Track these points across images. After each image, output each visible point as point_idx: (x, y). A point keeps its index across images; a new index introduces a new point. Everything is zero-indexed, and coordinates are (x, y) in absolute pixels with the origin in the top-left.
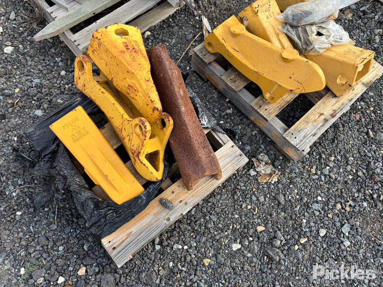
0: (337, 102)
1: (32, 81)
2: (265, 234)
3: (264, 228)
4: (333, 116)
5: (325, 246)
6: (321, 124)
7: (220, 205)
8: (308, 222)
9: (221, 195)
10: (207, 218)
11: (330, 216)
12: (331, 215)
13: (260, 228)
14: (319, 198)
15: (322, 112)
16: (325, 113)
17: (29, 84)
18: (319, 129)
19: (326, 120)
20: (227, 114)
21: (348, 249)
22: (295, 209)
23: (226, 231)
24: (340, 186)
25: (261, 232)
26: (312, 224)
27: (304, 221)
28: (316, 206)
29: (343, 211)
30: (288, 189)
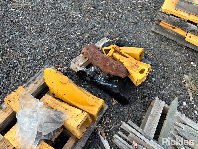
4: (29, 83)
8: (43, 54)
14: (37, 61)
18: (38, 75)
19: (34, 80)
28: (39, 58)
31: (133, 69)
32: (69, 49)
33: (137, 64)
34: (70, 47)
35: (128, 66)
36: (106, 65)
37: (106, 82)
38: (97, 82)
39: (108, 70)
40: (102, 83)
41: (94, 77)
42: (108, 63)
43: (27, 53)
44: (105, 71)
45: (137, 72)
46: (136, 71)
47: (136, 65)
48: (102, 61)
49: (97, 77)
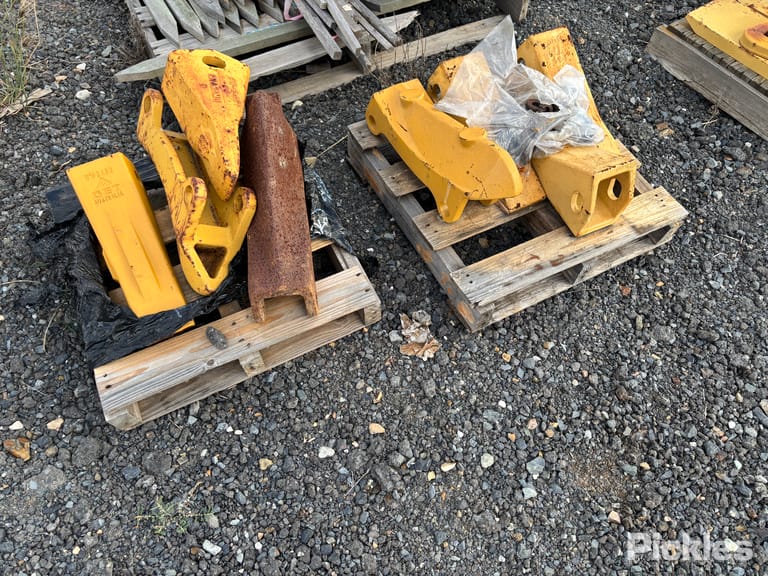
0: (571, 244)
1: (98, 141)
2: (382, 442)
3: (382, 430)
4: (554, 263)
5: (485, 486)
6: (527, 272)
7: (320, 376)
8: (467, 437)
9: (328, 360)
10: (292, 392)
11: (512, 437)
12: (514, 436)
13: (376, 428)
14: (502, 404)
15: (537, 254)
16: (542, 257)
17: (92, 143)
18: (521, 278)
19: (539, 268)
20: (383, 240)
21: (530, 503)
22: (450, 411)
23: (317, 421)
24: (548, 393)
25: (375, 436)
26: (472, 442)
27: (461, 434)
28: (489, 414)
29: (540, 434)
30: (448, 376)
43: (535, 467)
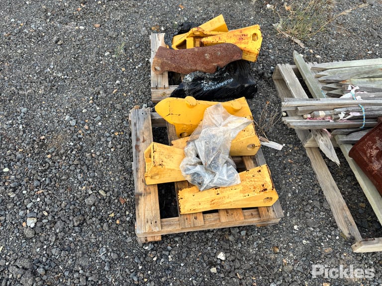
4: (137, 147)
6: (138, 134)
15: (145, 142)
16: (143, 144)
18: (136, 131)
19: (138, 140)
31: (243, 41)
32: (118, 82)
33: (243, 33)
34: (116, 78)
35: (234, 42)
36: (205, 60)
37: (218, 83)
38: (206, 91)
39: (214, 64)
40: (213, 87)
41: (198, 88)
42: (206, 55)
43: (73, 123)
44: (208, 68)
45: (250, 42)
46: (248, 42)
47: (242, 35)
48: (195, 59)
49: (202, 84)
